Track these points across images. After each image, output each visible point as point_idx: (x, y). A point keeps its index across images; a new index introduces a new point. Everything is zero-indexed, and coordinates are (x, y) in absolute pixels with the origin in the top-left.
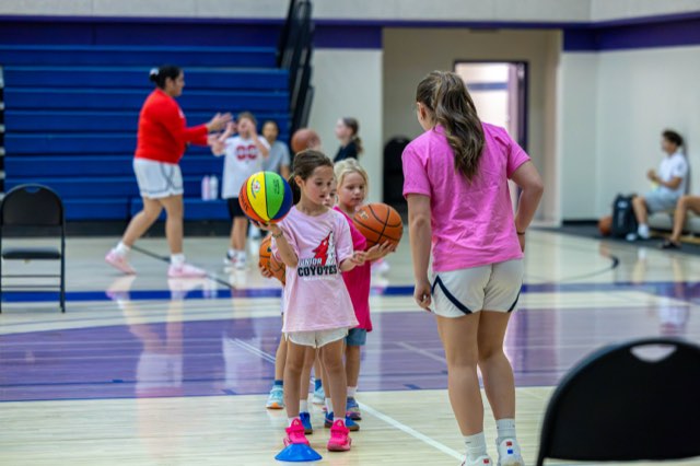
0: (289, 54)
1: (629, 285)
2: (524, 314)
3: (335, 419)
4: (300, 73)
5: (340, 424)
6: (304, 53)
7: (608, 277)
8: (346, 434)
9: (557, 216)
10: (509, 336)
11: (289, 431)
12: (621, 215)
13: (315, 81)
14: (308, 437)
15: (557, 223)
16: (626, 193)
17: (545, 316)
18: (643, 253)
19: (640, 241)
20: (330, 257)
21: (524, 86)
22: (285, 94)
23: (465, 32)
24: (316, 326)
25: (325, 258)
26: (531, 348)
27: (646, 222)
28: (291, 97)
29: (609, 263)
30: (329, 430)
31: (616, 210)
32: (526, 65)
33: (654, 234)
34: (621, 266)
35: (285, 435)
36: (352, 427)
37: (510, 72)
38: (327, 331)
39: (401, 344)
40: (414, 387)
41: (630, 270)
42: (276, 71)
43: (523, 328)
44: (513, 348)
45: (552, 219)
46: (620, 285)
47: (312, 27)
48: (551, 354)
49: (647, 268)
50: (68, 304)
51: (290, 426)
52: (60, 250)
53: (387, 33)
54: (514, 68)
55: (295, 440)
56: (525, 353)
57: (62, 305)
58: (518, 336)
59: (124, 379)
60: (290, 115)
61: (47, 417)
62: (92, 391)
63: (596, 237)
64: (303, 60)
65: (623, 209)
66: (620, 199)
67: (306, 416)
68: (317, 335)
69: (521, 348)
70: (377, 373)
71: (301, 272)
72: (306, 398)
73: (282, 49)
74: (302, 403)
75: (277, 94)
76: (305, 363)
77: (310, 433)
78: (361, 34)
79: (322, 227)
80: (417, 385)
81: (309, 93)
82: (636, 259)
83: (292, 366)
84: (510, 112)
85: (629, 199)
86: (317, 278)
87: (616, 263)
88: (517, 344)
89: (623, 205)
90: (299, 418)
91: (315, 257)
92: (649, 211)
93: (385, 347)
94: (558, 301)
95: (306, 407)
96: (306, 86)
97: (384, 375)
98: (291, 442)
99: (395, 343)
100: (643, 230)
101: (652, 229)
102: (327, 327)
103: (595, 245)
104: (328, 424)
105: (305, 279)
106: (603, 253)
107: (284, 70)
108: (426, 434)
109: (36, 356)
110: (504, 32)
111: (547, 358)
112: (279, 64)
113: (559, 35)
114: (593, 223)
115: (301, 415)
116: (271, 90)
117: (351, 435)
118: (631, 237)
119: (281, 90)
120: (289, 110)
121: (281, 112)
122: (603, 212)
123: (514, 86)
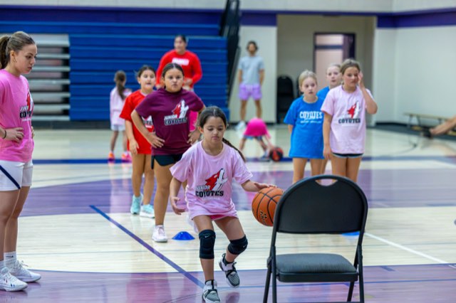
0: (227, 30)
9: (372, 120)
13: (241, 44)
15: (372, 124)
23: (321, 17)
32: (353, 36)
37: (344, 40)
42: (219, 38)
45: (369, 121)
47: (240, 14)
53: (280, 18)
54: (347, 37)
60: (227, 63)
73: (223, 26)
75: (219, 51)
78: (265, 18)
81: (237, 50)
96: (236, 46)
107: (225, 37)
110: (342, 18)
112: (221, 34)
113: (375, 20)
116: (216, 49)
119: (222, 49)
121: (222, 61)
123: (347, 47)
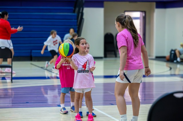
0: (77, 9)
1: (174, 75)
2: (144, 84)
3: (89, 114)
4: (80, 15)
5: (91, 115)
6: (81, 9)
7: (169, 73)
8: (93, 118)
9: (154, 55)
10: (140, 90)
11: (76, 117)
12: (172, 55)
13: (84, 17)
14: (82, 119)
15: (154, 57)
16: (174, 49)
17: (151, 84)
18: (178, 66)
19: (178, 62)
20: (87, 67)
21: (144, 18)
22: (76, 21)
24: (82, 87)
25: (85, 68)
26: (146, 93)
27: (179, 57)
28: (77, 22)
29: (169, 69)
30: (88, 117)
31: (171, 53)
32: (145, 12)
33: (181, 60)
34: (172, 70)
35: (75, 118)
36: (94, 116)
37: (141, 14)
38: (86, 89)
39: (109, 92)
40: (112, 104)
41: (175, 71)
42: (73, 14)
43: (144, 87)
44: (141, 93)
45: (152, 56)
46: (172, 75)
47: (84, 2)
48: (152, 95)
49: (180, 70)
50: (13, 81)
51: (76, 115)
52: (11, 65)
53: (105, 3)
54: (142, 13)
55: (78, 119)
56: (145, 94)
57: (12, 81)
58: (143, 90)
59: (29, 102)
60: (77, 27)
61: (7, 113)
62: (20, 105)
63: (165, 61)
64: (81, 11)
65: (173, 53)
66: (172, 50)
67: (81, 113)
68: (83, 90)
69: (143, 93)
70: (102, 100)
71: (78, 72)
72: (81, 107)
73: (75, 8)
74: (80, 109)
75: (73, 20)
76: (81, 97)
77: (82, 118)
79: (85, 59)
80: (113, 104)
81: (83, 20)
82: (176, 68)
83: (77, 99)
84: (140, 26)
85: (175, 51)
86: (83, 74)
87: (171, 69)
88: (143, 92)
89: (173, 52)
90: (79, 113)
91: (83, 68)
92: (180, 54)
93: (104, 93)
94: (154, 80)
95: (81, 110)
96: (82, 18)
97: (104, 101)
98: (77, 120)
99: (107, 92)
100: (179, 59)
101: (181, 59)
102: (85, 88)
103: (165, 64)
104: (87, 115)
105: (79, 74)
106: (167, 66)
107: (76, 14)
108: (115, 118)
109: (4, 95)
111: (151, 96)
112: (74, 12)
113: (154, 4)
114: (164, 57)
115: (79, 112)
116: (72, 19)
117: (94, 118)
118: (175, 61)
119: (75, 19)
120: (77, 25)
121: (75, 26)
122: (167, 54)
123: (142, 18)
